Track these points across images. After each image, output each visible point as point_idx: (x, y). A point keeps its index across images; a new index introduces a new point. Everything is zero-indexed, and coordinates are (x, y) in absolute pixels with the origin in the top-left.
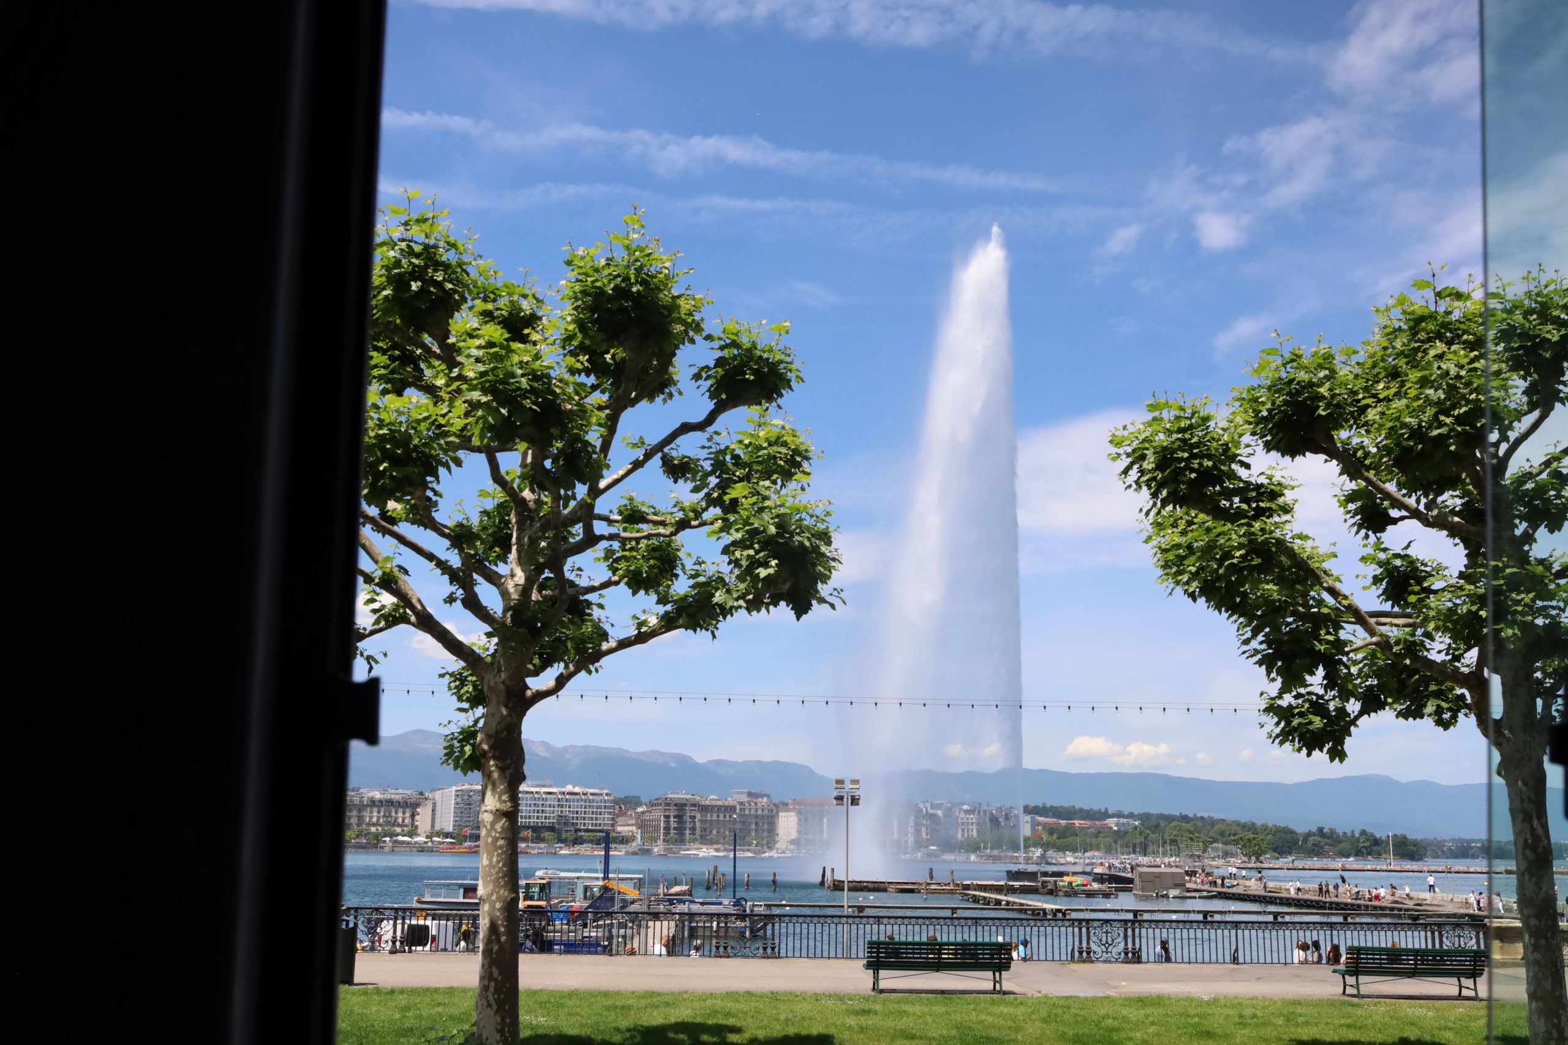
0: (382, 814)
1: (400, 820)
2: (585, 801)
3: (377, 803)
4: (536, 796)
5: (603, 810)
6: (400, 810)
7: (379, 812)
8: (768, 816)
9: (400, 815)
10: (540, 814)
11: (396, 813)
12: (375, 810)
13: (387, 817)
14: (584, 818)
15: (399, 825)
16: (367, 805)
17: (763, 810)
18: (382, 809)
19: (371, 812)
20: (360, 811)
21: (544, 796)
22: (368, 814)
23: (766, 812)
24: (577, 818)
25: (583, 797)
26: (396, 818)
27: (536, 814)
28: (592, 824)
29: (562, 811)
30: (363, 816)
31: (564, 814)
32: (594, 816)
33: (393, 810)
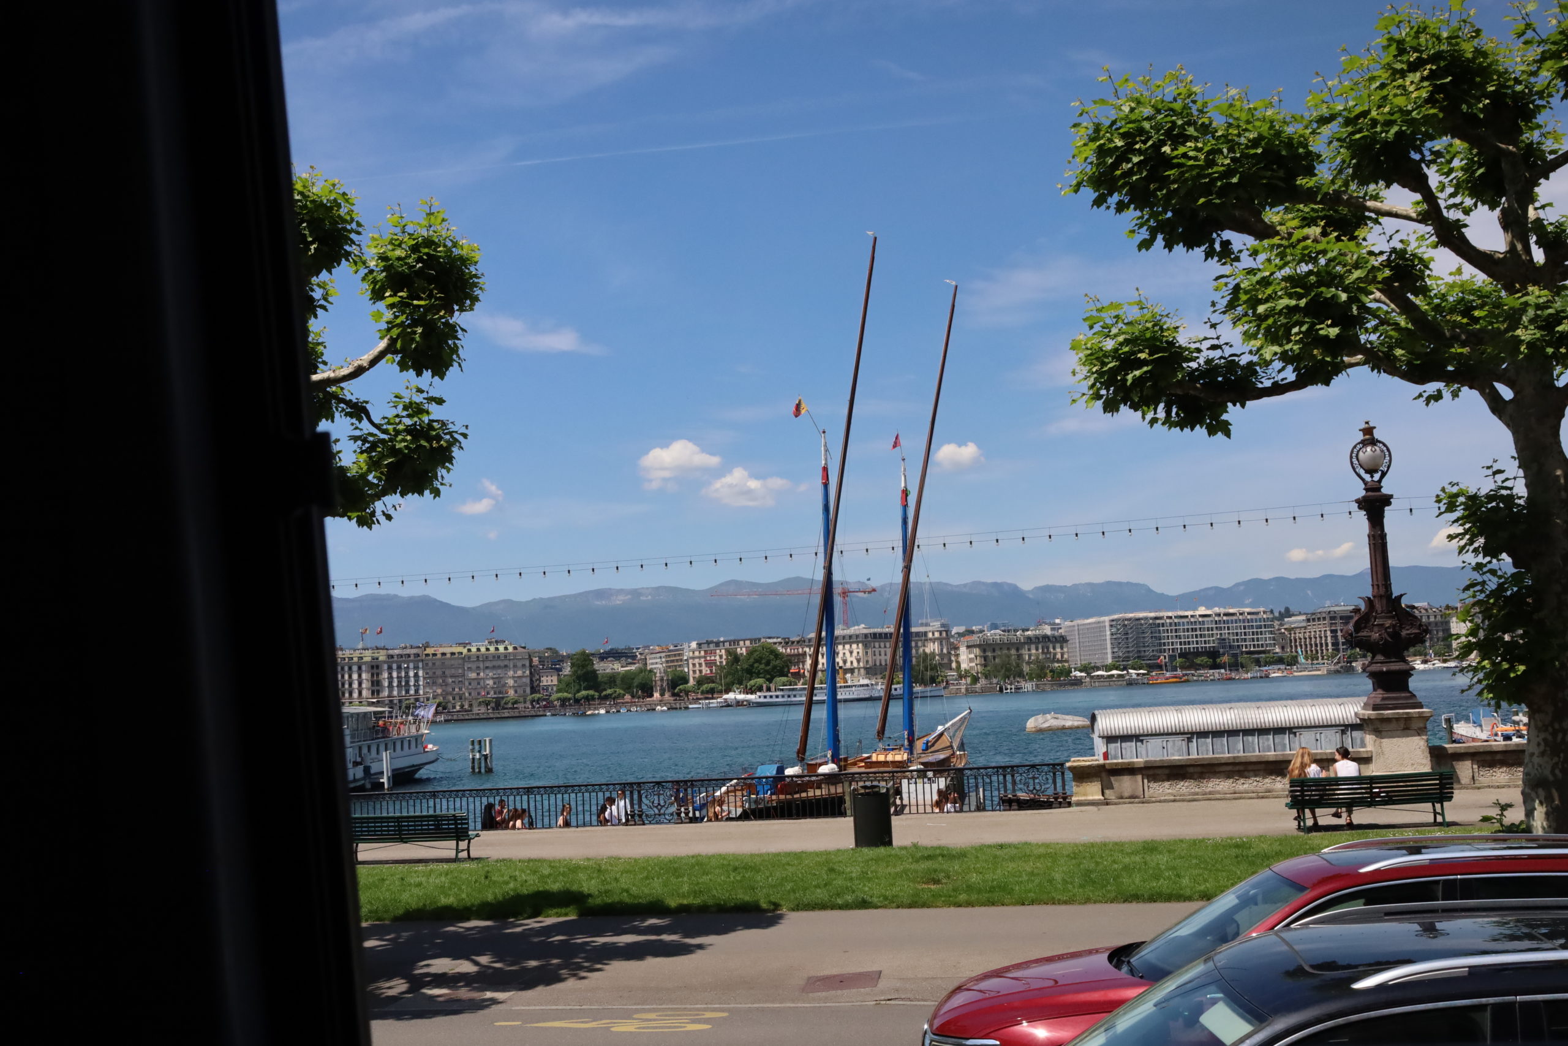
0: (1040, 651)
1: (1059, 656)
2: (1244, 621)
3: (1034, 640)
4: (1192, 620)
5: (1263, 630)
6: (1058, 645)
7: (1037, 649)
8: (1442, 623)
9: (1058, 650)
10: (1199, 639)
11: (1054, 648)
12: (1033, 647)
13: (1046, 654)
14: (1245, 640)
15: (1058, 661)
16: (1025, 643)
17: (1435, 616)
18: (1040, 646)
19: (1029, 650)
20: (1018, 650)
21: (1200, 619)
22: (1027, 652)
23: (1439, 618)
24: (1238, 640)
25: (1241, 617)
26: (1055, 654)
27: (1195, 639)
28: (1254, 645)
29: (1221, 634)
30: (1022, 655)
31: (1223, 637)
32: (1255, 637)
33: (1051, 646)
